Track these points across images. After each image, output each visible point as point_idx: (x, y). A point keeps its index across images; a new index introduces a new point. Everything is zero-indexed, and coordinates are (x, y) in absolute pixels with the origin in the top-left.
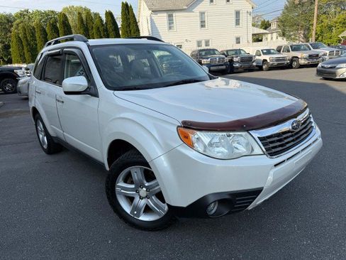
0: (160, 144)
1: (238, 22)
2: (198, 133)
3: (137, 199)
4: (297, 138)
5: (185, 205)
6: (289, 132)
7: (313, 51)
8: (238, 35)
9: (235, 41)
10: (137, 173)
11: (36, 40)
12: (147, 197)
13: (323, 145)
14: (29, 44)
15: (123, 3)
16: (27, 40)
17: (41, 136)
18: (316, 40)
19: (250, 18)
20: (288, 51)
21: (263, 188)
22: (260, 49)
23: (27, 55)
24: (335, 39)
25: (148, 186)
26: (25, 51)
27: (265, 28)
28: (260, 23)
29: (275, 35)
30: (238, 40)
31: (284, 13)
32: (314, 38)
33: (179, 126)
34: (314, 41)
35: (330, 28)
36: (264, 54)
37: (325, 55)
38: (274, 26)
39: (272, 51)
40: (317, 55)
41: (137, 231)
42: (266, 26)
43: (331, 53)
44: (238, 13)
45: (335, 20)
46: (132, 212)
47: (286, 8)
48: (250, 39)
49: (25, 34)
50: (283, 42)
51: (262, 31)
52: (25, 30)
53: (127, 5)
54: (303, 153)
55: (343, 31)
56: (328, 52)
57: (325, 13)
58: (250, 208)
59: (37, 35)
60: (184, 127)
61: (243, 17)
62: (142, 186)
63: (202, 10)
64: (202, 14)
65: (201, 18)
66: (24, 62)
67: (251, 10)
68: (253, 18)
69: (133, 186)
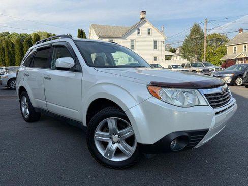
0: (135, 99)
1: (155, 47)
2: (163, 89)
3: (110, 144)
4: (224, 100)
5: (152, 142)
6: (220, 94)
7: (206, 68)
8: (156, 56)
9: (153, 59)
10: (112, 123)
11: (14, 51)
12: (119, 142)
13: (238, 108)
14: (9, 53)
15: (79, 30)
16: (9, 51)
17: (23, 109)
18: (206, 61)
19: (164, 45)
20: (190, 67)
21: (209, 129)
22: (171, 64)
23: (7, 61)
24: (217, 62)
25: (120, 133)
26: (6, 58)
27: (173, 52)
28: (169, 49)
29: (179, 57)
30: (155, 59)
31: (184, 43)
32: (205, 60)
33: (148, 85)
34: (205, 61)
35: (214, 54)
36: (174, 68)
37: (213, 70)
38: (178, 52)
39: (179, 66)
40: (208, 70)
41: (109, 170)
42: (173, 51)
43: (217, 69)
44: (155, 42)
45: (217, 50)
46: (106, 154)
47: (186, 41)
48: (164, 58)
49: (7, 46)
50: (185, 61)
51: (171, 54)
52: (8, 44)
53: (82, 31)
54: (229, 110)
55: (222, 57)
56: (215, 69)
57: (210, 45)
58: (197, 147)
59: (16, 48)
60: (153, 85)
61: (159, 44)
62: (115, 133)
63: (133, 38)
64: (132, 41)
65: (132, 43)
66: (4, 65)
67: (164, 40)
68: (165, 45)
69: (108, 134)
